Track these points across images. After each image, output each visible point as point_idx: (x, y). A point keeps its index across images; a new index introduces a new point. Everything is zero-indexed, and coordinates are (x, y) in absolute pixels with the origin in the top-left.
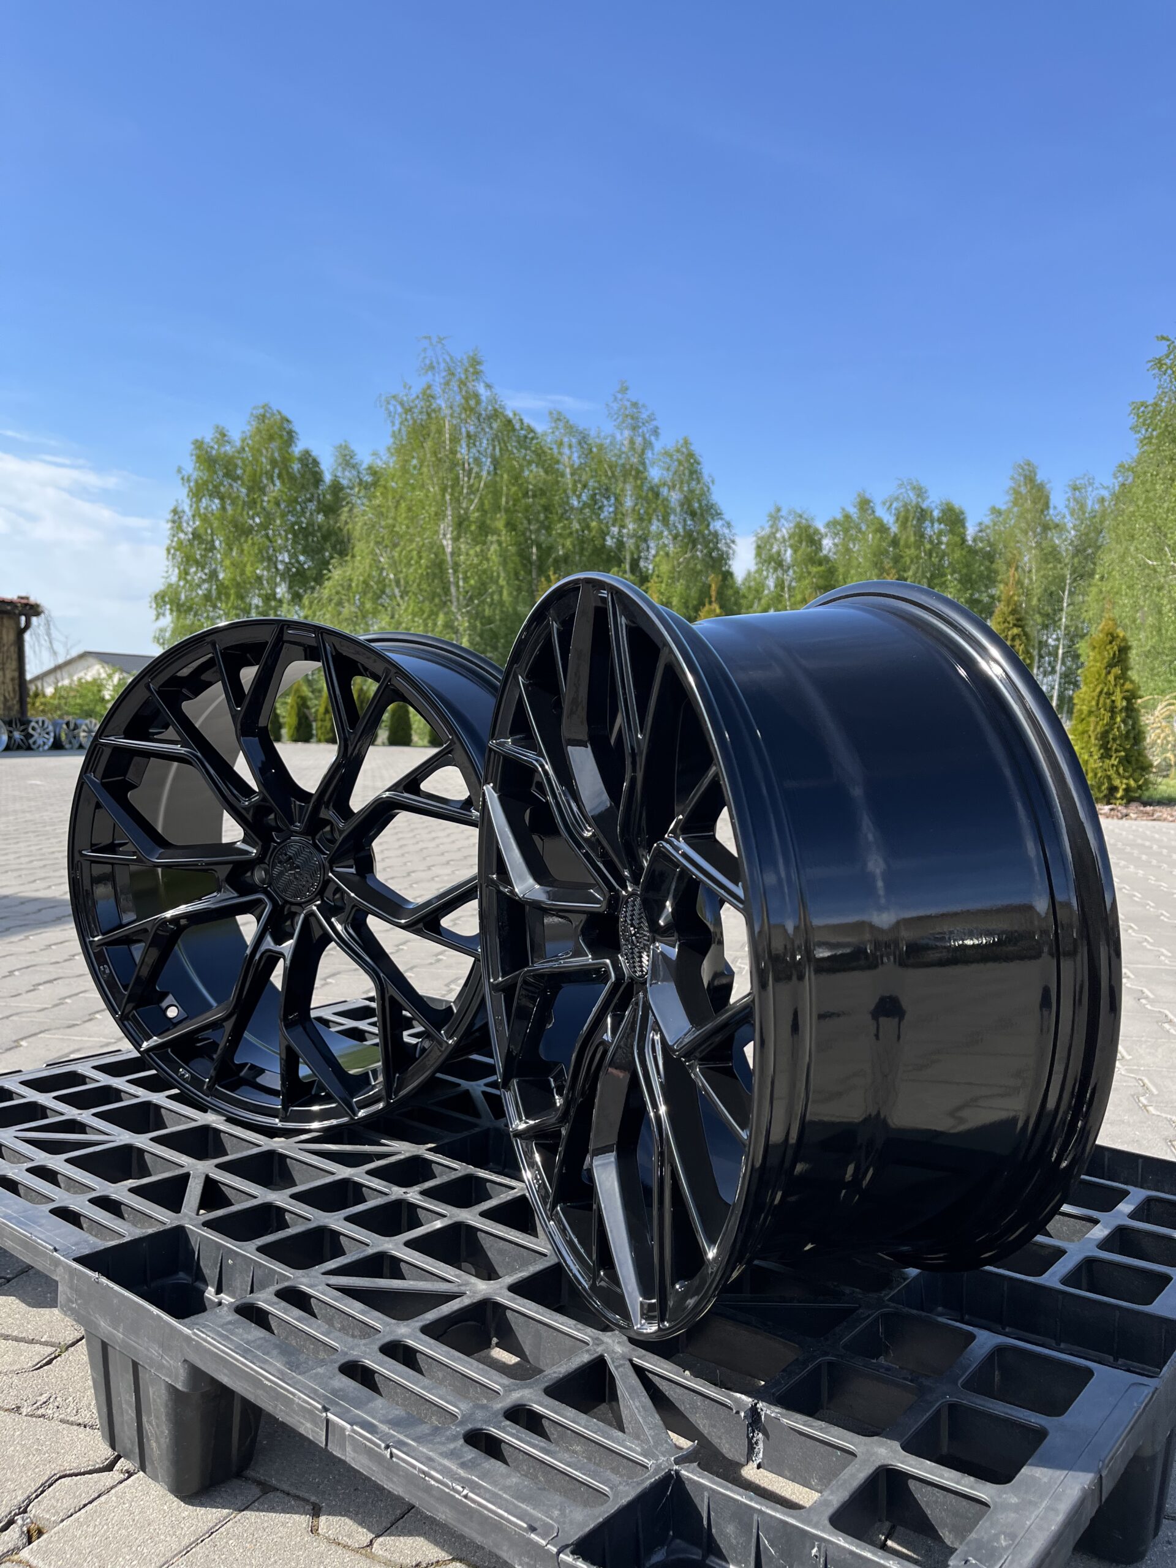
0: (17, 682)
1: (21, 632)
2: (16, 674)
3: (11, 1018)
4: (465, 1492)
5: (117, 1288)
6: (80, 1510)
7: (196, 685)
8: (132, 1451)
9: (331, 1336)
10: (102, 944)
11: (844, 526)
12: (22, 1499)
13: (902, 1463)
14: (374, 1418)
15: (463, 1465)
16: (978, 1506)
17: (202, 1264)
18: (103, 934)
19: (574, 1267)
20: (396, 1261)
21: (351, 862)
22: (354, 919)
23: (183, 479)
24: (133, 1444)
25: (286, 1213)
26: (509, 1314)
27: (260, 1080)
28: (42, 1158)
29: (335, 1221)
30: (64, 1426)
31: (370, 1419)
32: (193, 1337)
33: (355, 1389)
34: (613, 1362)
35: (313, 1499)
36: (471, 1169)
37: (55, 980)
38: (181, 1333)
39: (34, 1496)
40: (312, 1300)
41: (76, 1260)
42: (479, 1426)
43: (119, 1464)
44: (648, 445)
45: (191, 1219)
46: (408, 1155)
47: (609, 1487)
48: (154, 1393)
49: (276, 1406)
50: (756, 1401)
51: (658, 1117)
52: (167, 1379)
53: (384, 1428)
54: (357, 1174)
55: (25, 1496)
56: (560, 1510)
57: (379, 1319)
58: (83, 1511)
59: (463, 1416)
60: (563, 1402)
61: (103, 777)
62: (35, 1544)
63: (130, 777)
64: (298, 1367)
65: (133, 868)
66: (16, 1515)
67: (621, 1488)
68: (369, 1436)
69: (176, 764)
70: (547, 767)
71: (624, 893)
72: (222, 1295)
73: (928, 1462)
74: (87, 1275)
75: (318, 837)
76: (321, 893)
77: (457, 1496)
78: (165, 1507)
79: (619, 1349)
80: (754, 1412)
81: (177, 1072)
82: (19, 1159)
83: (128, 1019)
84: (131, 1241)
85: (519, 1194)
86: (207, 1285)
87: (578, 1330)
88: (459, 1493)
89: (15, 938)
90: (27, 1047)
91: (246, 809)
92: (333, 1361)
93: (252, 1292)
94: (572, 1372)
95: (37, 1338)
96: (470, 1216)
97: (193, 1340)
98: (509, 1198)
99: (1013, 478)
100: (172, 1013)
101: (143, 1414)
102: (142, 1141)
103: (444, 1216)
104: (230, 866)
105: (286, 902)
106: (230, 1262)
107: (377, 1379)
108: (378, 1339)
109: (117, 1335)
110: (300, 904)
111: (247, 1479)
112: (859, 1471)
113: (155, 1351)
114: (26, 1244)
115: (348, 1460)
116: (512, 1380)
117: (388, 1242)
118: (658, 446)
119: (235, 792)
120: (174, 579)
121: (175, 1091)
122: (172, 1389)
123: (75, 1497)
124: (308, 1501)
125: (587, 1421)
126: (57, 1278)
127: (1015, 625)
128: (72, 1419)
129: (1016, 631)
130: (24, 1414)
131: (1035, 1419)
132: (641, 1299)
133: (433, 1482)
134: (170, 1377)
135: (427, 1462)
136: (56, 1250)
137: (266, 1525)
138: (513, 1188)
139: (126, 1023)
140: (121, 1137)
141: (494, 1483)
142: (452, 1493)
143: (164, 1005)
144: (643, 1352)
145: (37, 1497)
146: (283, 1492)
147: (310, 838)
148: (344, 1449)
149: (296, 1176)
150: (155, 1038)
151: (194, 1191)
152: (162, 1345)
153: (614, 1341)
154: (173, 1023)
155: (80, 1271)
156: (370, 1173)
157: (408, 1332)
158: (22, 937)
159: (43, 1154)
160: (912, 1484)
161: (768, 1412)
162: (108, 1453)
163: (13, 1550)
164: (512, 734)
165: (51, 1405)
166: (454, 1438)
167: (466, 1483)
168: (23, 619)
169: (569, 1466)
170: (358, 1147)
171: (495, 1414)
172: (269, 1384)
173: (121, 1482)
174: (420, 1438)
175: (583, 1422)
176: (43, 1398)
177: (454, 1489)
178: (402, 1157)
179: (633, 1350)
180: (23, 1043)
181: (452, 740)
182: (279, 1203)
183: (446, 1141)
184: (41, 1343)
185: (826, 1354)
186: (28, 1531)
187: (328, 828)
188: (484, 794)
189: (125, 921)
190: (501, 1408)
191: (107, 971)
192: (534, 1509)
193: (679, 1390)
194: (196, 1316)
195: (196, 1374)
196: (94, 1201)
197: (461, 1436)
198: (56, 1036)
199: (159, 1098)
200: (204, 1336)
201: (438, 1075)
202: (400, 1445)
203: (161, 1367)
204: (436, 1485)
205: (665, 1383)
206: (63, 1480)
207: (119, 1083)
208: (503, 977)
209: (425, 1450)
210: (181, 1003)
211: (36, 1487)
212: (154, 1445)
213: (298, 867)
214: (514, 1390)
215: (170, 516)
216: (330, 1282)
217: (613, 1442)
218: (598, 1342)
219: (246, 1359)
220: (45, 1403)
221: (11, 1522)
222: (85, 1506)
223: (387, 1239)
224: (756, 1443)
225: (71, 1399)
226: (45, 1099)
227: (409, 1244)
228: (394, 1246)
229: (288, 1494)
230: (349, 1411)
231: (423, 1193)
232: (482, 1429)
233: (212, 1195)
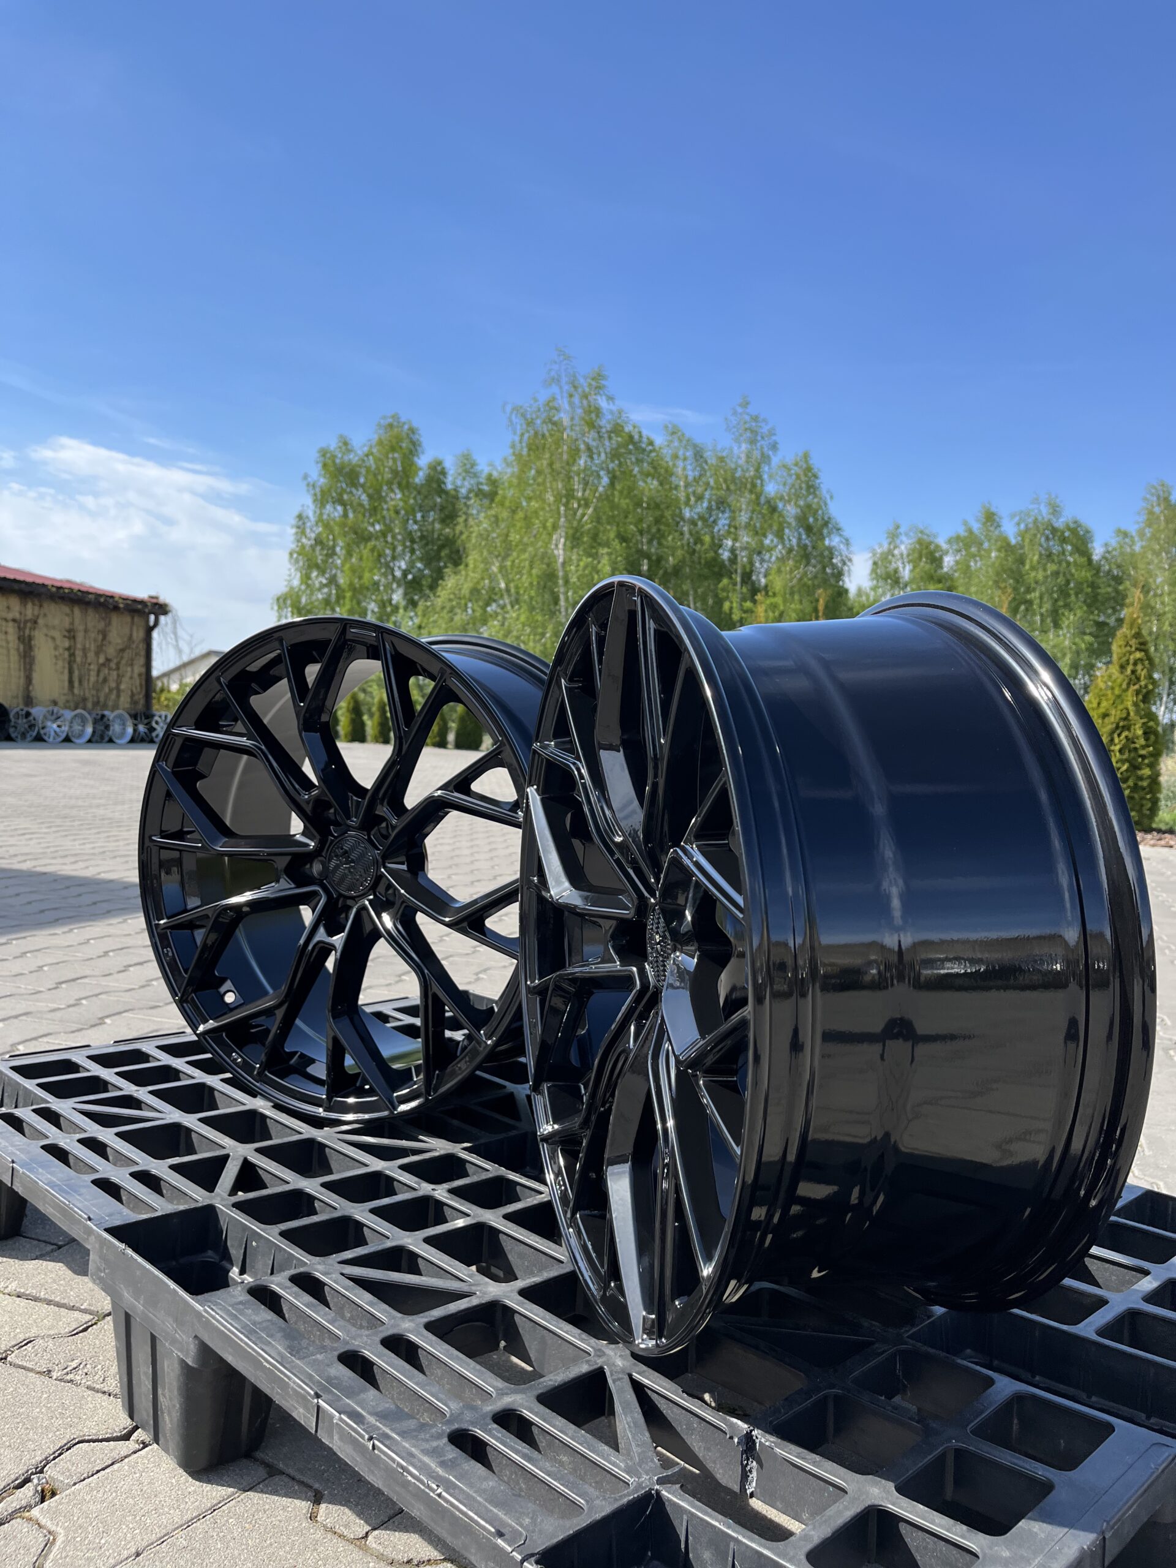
0: (144, 677)
1: (149, 630)
2: (143, 670)
3: (100, 996)
4: (439, 1491)
5: (140, 1260)
6: (93, 1475)
7: (265, 680)
8: (147, 1423)
9: (336, 1324)
10: (166, 927)
11: (967, 543)
12: (40, 1459)
13: (893, 1504)
14: (363, 1409)
15: (442, 1464)
16: (968, 1557)
17: (229, 1244)
18: (168, 918)
19: (587, 1274)
20: (413, 1256)
21: (403, 859)
22: (403, 915)
23: (308, 485)
24: (148, 1415)
25: (316, 1201)
26: (517, 1318)
27: (311, 1070)
28: (94, 1130)
29: (360, 1212)
30: (90, 1392)
31: (359, 1410)
32: (204, 1314)
33: (349, 1378)
34: (612, 1375)
35: (317, 1486)
36: (503, 1171)
37: (145, 962)
38: (193, 1308)
39: (52, 1457)
40: (326, 1287)
41: (107, 1230)
42: (465, 1426)
43: (135, 1434)
44: (765, 459)
45: (223, 1199)
46: (442, 1152)
47: (586, 1500)
48: (168, 1367)
49: (273, 1388)
50: (752, 1428)
51: (665, 1130)
52: (179, 1354)
53: (371, 1419)
54: (390, 1168)
55: (44, 1457)
56: (532, 1518)
57: (387, 1312)
58: (95, 1476)
59: (452, 1415)
60: (553, 1411)
61: (174, 767)
62: (46, 1503)
63: (200, 767)
64: (298, 1352)
65: (199, 855)
66: (32, 1474)
67: (597, 1502)
68: (355, 1426)
69: (245, 757)
70: (583, 771)
71: (652, 900)
72: (245, 1276)
73: (921, 1506)
74: (115, 1245)
75: (373, 832)
76: (373, 888)
77: (432, 1494)
78: (174, 1481)
79: (619, 1363)
80: (748, 1439)
81: (230, 1056)
82: (74, 1130)
83: (186, 1001)
84: (162, 1216)
85: (546, 1199)
86: (232, 1265)
87: (582, 1340)
88: (433, 1491)
89: (114, 921)
90: (110, 1025)
91: (308, 802)
92: (333, 1349)
93: (272, 1273)
94: (569, 1382)
95: (77, 1305)
96: (493, 1218)
97: (204, 1316)
98: (535, 1202)
99: (1145, 499)
100: (230, 998)
101: (159, 1386)
102: (190, 1121)
103: (468, 1215)
104: (289, 858)
105: (340, 895)
106: (254, 1244)
107: (375, 1371)
108: (381, 1332)
109: (137, 1306)
110: (353, 898)
111: (256, 1460)
112: (846, 1508)
113: (169, 1325)
114: (65, 1211)
115: (335, 1448)
116: (506, 1384)
117: (408, 1237)
118: (775, 460)
119: (297, 786)
120: (296, 582)
121: (228, 1075)
122: (183, 1363)
123: (89, 1462)
124: (311, 1487)
125: (575, 1432)
126: (88, 1247)
127: (1137, 649)
128: (98, 1386)
129: (1138, 655)
130: (54, 1377)
131: (1041, 1471)
132: (644, 1313)
133: (410, 1478)
134: (181, 1351)
135: (409, 1456)
136: (90, 1219)
137: (267, 1507)
138: (541, 1193)
139: (185, 1005)
140: (172, 1115)
141: (471, 1485)
142: (427, 1490)
143: (222, 990)
144: (645, 1368)
145: (54, 1459)
146: (288, 1476)
147: (365, 833)
148: (331, 1437)
149: (334, 1165)
150: (211, 1021)
151: (230, 1173)
152: (176, 1320)
153: (616, 1354)
154: (229, 1009)
155: (109, 1241)
156: (403, 1167)
157: (412, 1327)
158: (120, 920)
159: (96, 1127)
160: (902, 1527)
161: (763, 1440)
162: (125, 1422)
163: (25, 1507)
164: (555, 736)
165: (80, 1372)
166: (439, 1437)
167: (441, 1481)
168: (152, 618)
169: (549, 1475)
170: (396, 1141)
171: (484, 1416)
172: (268, 1366)
173: (135, 1452)
174: (404, 1432)
175: (570, 1433)
176: (74, 1364)
177: (429, 1487)
178: (436, 1154)
179: (634, 1364)
180: (108, 1021)
181: (502, 742)
182: (308, 1190)
183: (482, 1141)
184: (81, 1311)
185: (833, 1386)
186: (43, 1491)
187: (384, 825)
188: (527, 795)
189: (189, 907)
190: (491, 1411)
191: (170, 954)
192: (505, 1515)
193: (676, 1409)
194: (209, 1294)
195: (206, 1352)
196: (134, 1175)
197: (446, 1435)
198: (139, 1016)
199: (213, 1081)
200: (213, 1313)
201: (478, 1073)
202: (385, 1438)
203: (174, 1341)
204: (413, 1481)
205: (663, 1401)
206: (81, 1445)
207: (178, 1063)
208: (539, 980)
209: (407, 1445)
210: (239, 990)
211: (55, 1449)
212: (167, 1418)
213: (353, 861)
214: (507, 1394)
215: (294, 522)
216: (344, 1272)
217: (598, 1455)
218: (600, 1353)
219: (250, 1340)
220: (75, 1369)
221: (27, 1480)
222: (98, 1472)
223: (408, 1233)
224: (750, 1471)
225: (100, 1367)
226: (107, 1074)
227: (428, 1240)
228: (413, 1241)
229: (293, 1479)
230: (339, 1399)
231: (451, 1191)
232: (469, 1430)
233: (249, 1177)
